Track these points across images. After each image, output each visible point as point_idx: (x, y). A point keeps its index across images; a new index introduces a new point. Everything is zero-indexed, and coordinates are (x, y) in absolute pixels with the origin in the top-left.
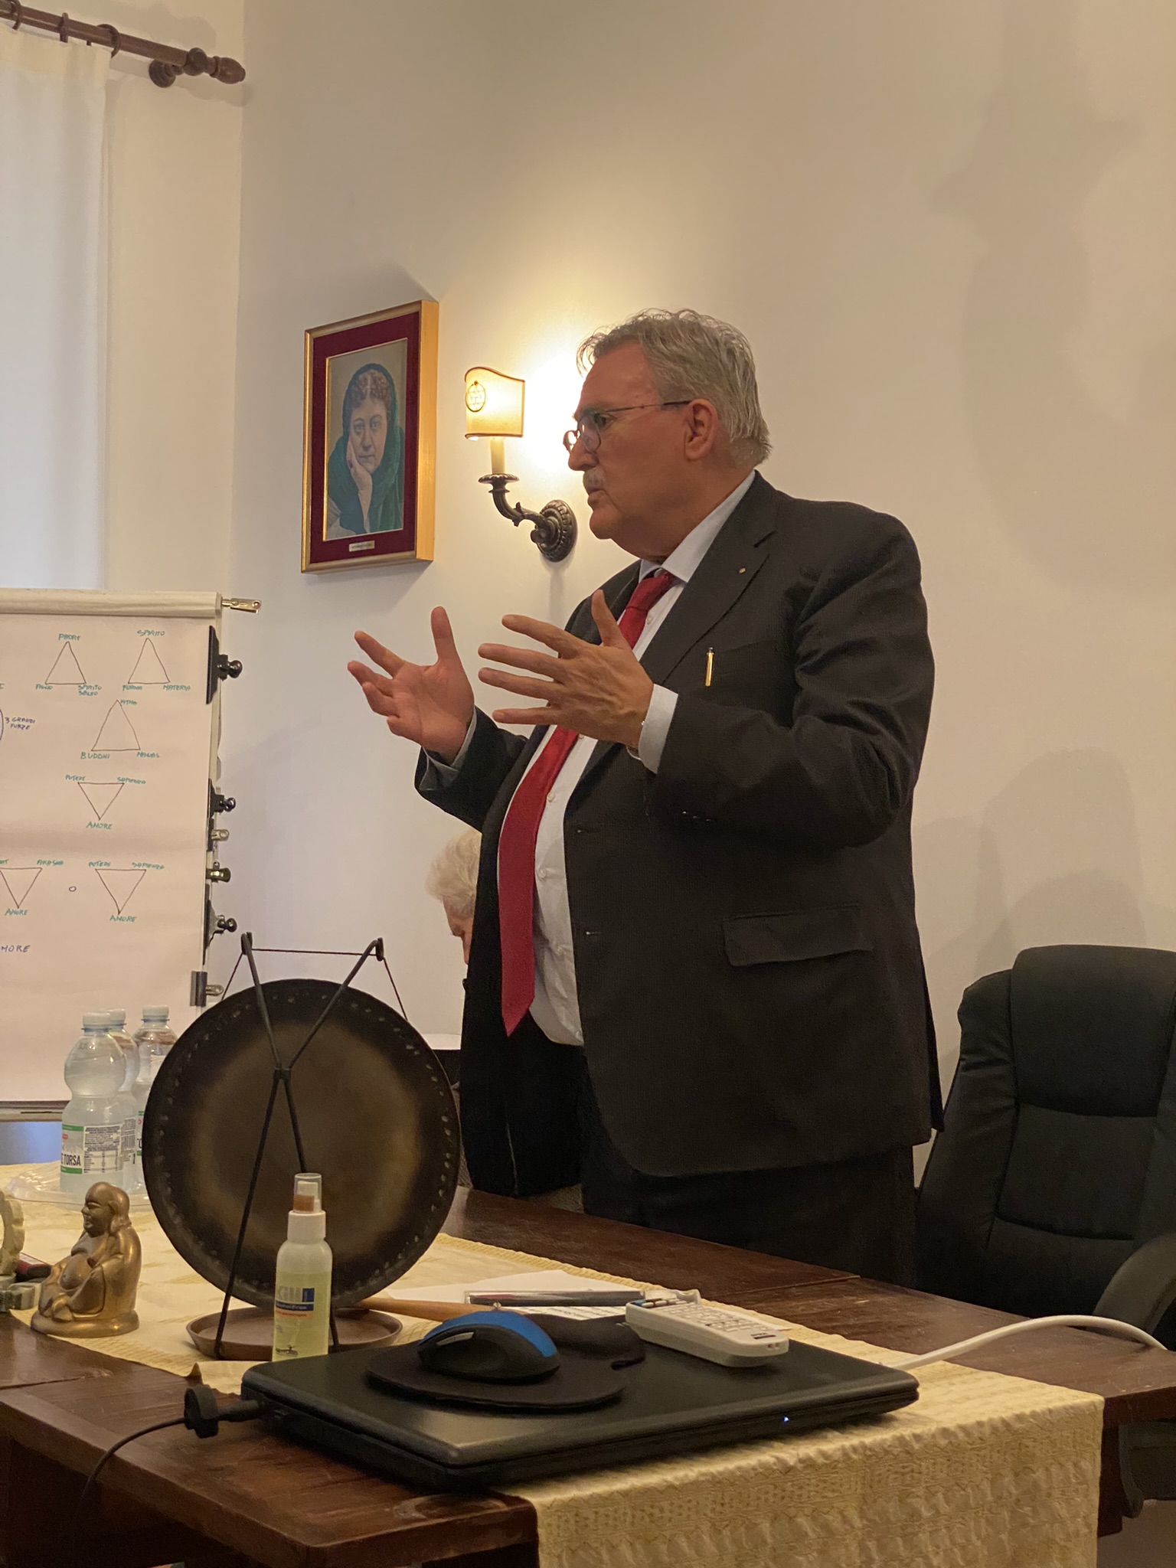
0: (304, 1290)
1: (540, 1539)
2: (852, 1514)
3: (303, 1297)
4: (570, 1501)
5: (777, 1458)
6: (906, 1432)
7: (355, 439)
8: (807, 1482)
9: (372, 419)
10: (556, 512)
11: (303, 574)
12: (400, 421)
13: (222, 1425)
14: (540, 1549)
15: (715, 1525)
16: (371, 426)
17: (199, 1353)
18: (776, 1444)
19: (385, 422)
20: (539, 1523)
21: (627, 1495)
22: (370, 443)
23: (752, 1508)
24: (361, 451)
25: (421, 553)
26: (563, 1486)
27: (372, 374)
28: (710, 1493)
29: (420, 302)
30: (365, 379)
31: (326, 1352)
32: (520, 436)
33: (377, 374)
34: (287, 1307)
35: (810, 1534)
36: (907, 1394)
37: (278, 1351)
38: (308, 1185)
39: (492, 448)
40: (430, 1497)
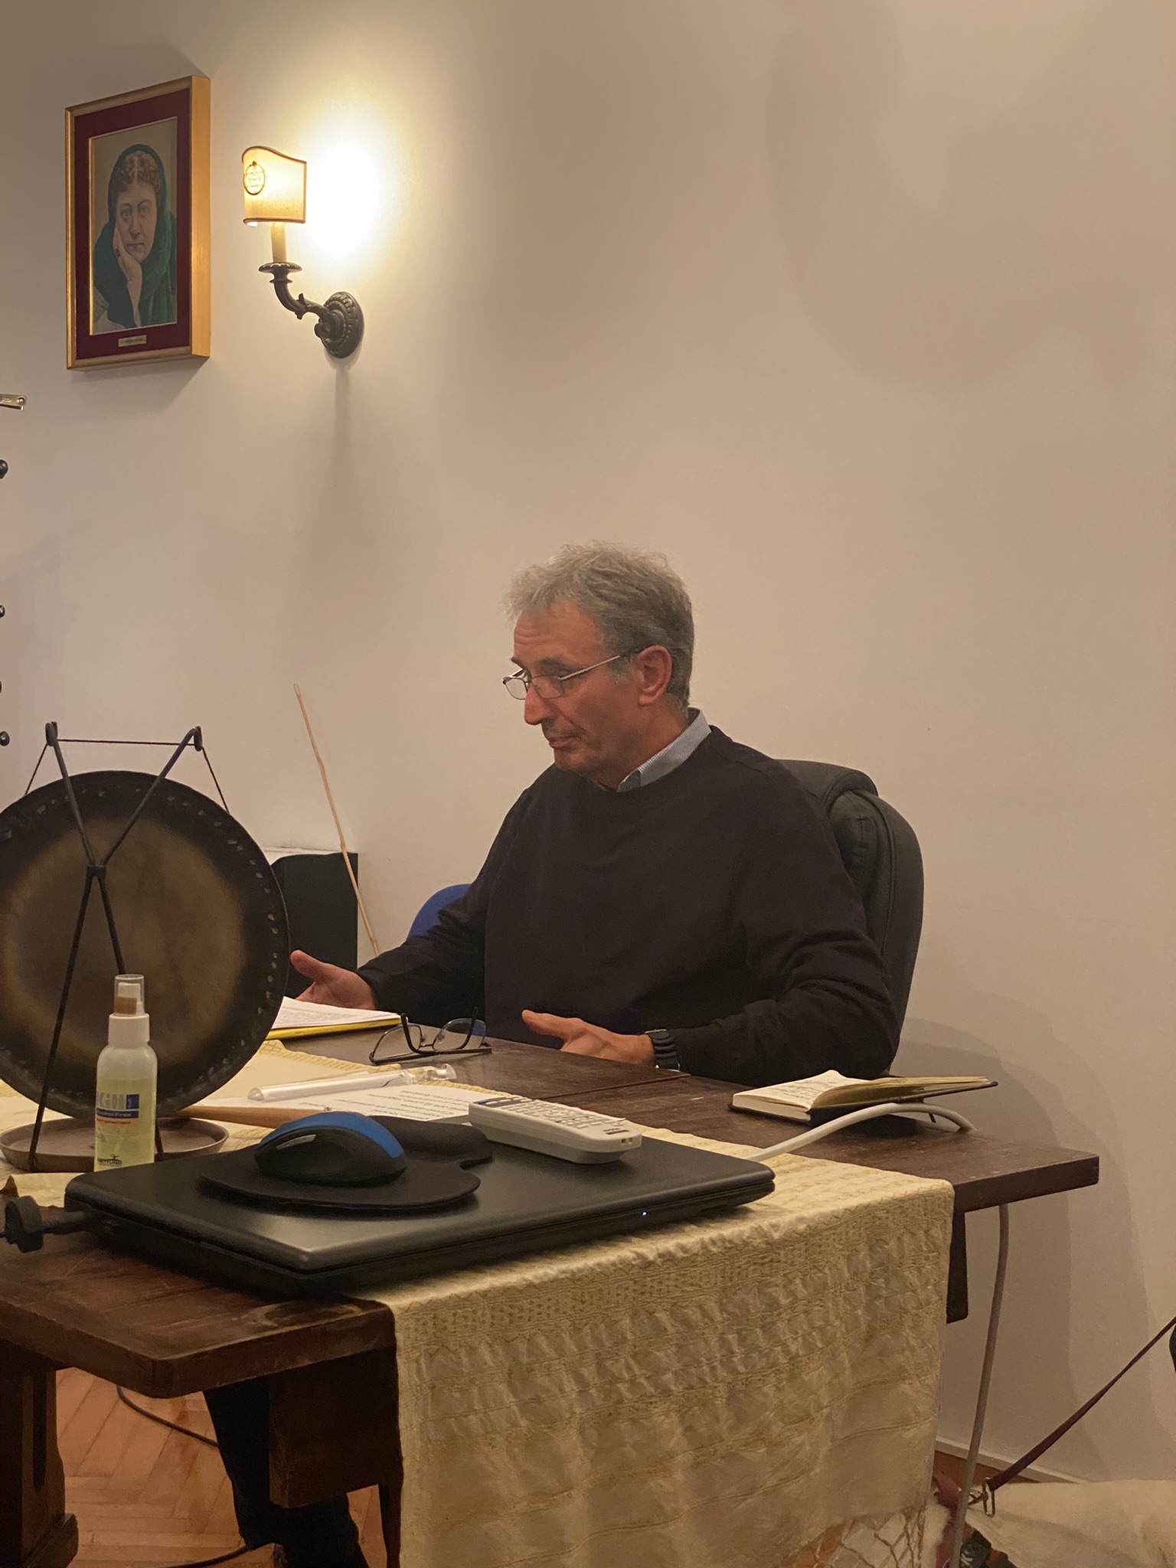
0: (128, 1097)
1: (398, 1343)
2: (712, 1306)
3: (127, 1104)
4: (428, 1303)
5: (637, 1253)
6: (764, 1223)
7: (122, 226)
8: (666, 1276)
9: (139, 204)
10: (341, 305)
11: (69, 371)
12: (171, 207)
13: (48, 1238)
14: (397, 1354)
15: (575, 1324)
16: (139, 212)
17: (10, 1166)
18: (634, 1239)
19: (154, 209)
20: (397, 1326)
21: (486, 1295)
22: (139, 231)
23: (613, 1305)
24: (130, 240)
25: (197, 349)
26: (418, 1289)
27: (138, 155)
28: (569, 1291)
29: (189, 78)
30: (132, 162)
31: (152, 1161)
32: (302, 222)
33: (145, 156)
34: (109, 1114)
35: (669, 1328)
36: (763, 1185)
37: (101, 1160)
38: (129, 987)
39: (272, 233)
40: (278, 1305)
